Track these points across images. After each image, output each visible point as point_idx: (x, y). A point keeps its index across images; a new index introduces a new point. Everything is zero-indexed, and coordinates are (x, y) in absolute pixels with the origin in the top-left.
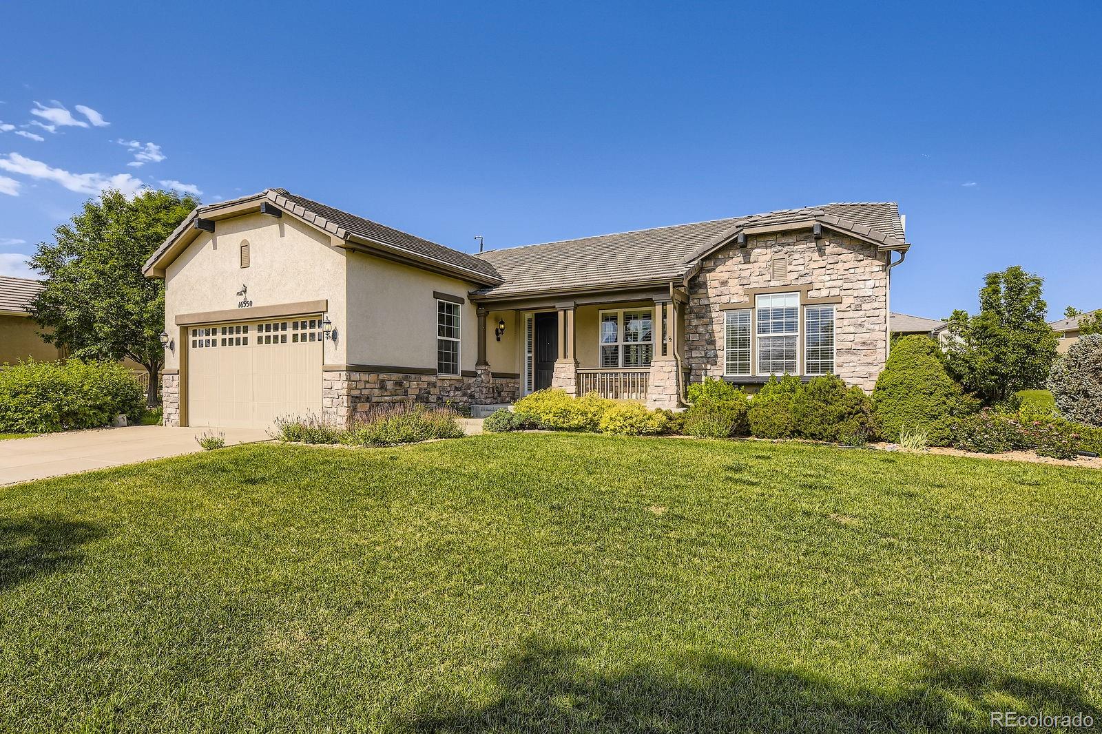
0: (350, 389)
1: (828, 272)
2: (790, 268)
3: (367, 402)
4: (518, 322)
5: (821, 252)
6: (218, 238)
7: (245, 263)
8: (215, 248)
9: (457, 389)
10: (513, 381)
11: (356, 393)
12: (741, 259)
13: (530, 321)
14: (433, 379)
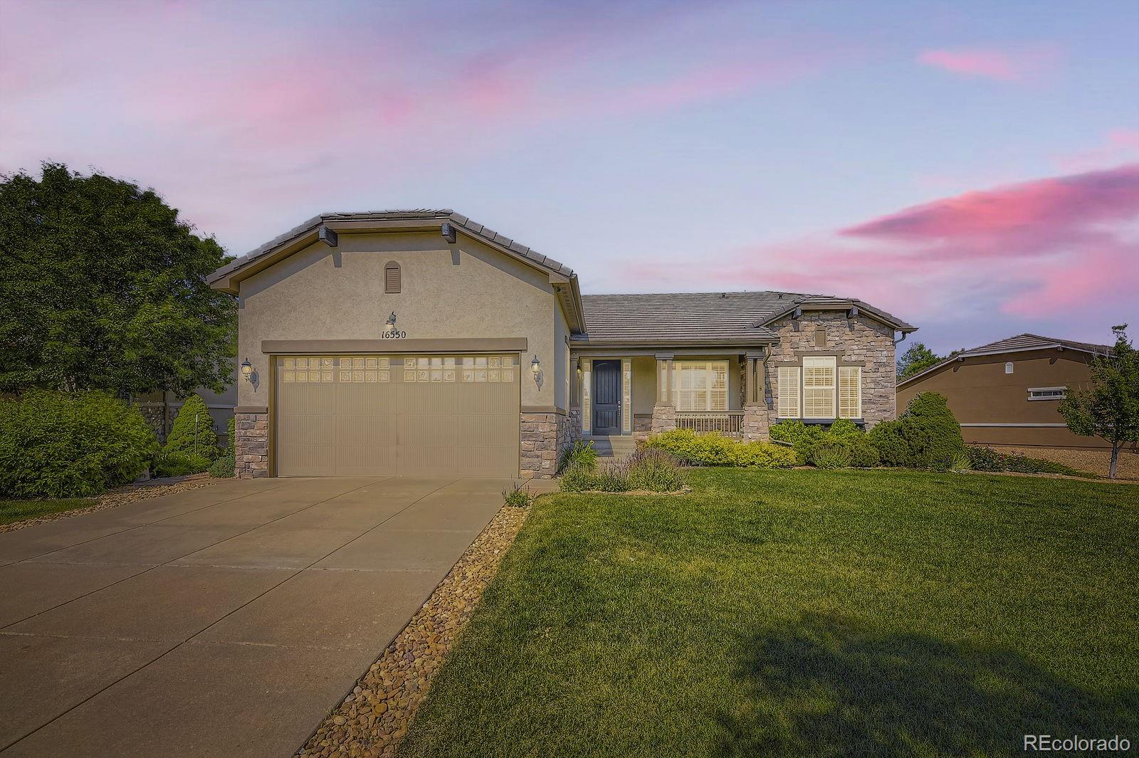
1: (856, 343)
2: (829, 338)
5: (851, 328)
6: (343, 253)
7: (391, 287)
8: (338, 265)
12: (792, 328)
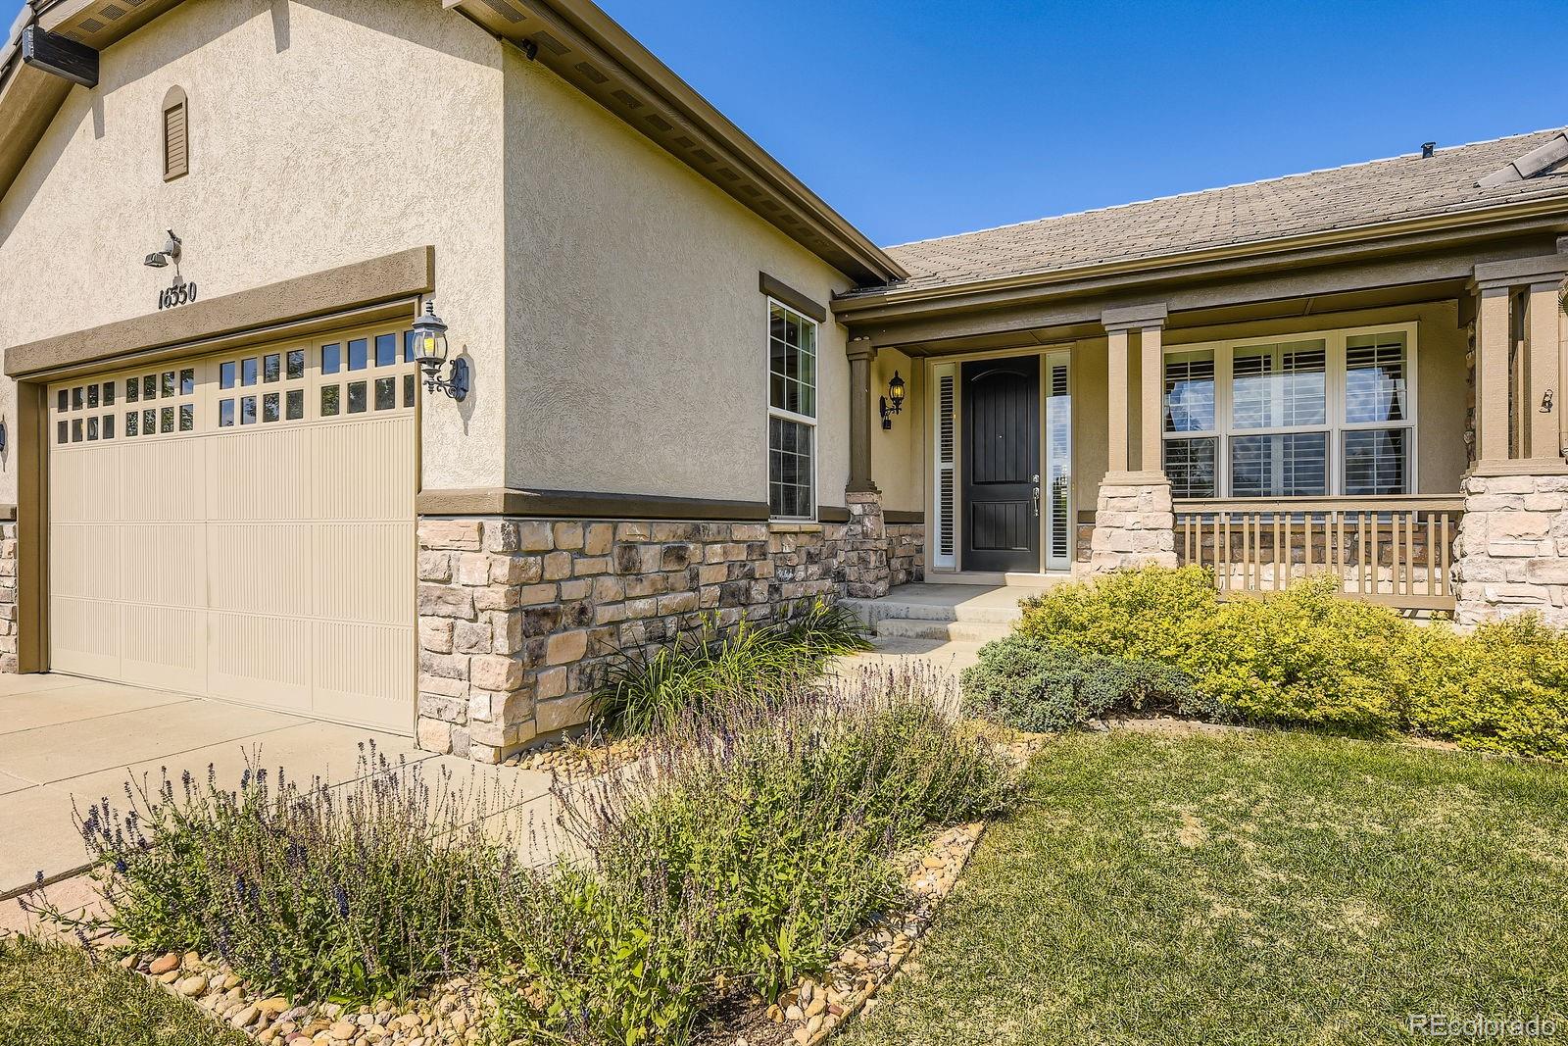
0: (518, 584)
3: (580, 623)
4: (920, 384)
6: (106, 99)
7: (175, 161)
8: (100, 133)
9: (811, 558)
10: (908, 529)
11: (539, 596)
13: (946, 382)
14: (759, 532)
